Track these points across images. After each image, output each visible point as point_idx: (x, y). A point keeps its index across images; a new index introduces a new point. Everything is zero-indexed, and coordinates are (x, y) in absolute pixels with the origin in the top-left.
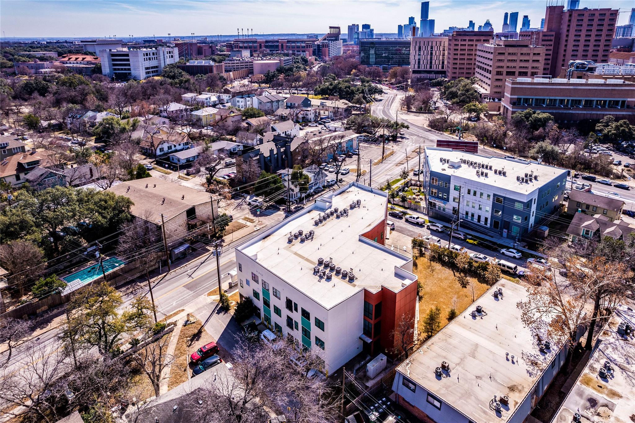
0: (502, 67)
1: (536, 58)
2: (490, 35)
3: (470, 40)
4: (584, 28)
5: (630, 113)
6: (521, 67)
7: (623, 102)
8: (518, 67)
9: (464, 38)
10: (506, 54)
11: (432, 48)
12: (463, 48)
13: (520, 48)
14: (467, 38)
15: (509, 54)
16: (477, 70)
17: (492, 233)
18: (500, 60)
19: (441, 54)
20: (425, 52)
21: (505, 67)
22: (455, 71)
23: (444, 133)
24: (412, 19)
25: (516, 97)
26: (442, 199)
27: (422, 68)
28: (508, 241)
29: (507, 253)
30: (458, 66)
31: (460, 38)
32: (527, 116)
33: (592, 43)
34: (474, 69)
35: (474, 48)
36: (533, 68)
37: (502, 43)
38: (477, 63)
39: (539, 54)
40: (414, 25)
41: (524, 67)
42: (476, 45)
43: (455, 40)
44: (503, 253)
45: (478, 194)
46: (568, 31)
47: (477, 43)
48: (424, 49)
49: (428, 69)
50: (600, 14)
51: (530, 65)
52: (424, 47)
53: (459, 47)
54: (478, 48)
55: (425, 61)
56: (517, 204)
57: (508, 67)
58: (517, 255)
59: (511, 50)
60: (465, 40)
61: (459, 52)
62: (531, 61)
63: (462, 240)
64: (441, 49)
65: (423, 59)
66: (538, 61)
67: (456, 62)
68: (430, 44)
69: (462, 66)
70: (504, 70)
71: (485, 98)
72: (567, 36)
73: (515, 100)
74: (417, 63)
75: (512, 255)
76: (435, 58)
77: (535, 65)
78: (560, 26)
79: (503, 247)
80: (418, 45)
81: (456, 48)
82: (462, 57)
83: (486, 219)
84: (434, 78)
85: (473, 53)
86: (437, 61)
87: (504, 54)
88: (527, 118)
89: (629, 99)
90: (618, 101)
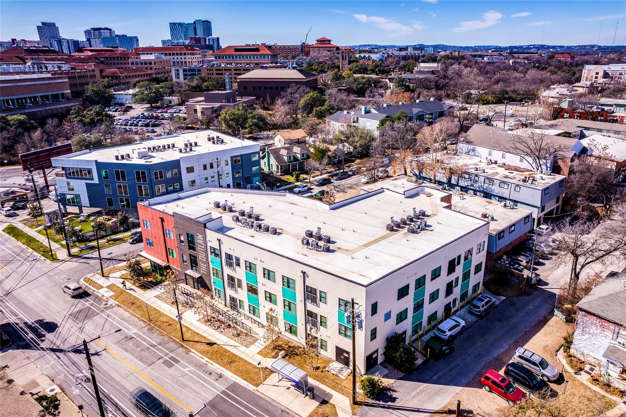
7: (63, 94)
45: (215, 165)
89: (66, 92)
90: (58, 94)
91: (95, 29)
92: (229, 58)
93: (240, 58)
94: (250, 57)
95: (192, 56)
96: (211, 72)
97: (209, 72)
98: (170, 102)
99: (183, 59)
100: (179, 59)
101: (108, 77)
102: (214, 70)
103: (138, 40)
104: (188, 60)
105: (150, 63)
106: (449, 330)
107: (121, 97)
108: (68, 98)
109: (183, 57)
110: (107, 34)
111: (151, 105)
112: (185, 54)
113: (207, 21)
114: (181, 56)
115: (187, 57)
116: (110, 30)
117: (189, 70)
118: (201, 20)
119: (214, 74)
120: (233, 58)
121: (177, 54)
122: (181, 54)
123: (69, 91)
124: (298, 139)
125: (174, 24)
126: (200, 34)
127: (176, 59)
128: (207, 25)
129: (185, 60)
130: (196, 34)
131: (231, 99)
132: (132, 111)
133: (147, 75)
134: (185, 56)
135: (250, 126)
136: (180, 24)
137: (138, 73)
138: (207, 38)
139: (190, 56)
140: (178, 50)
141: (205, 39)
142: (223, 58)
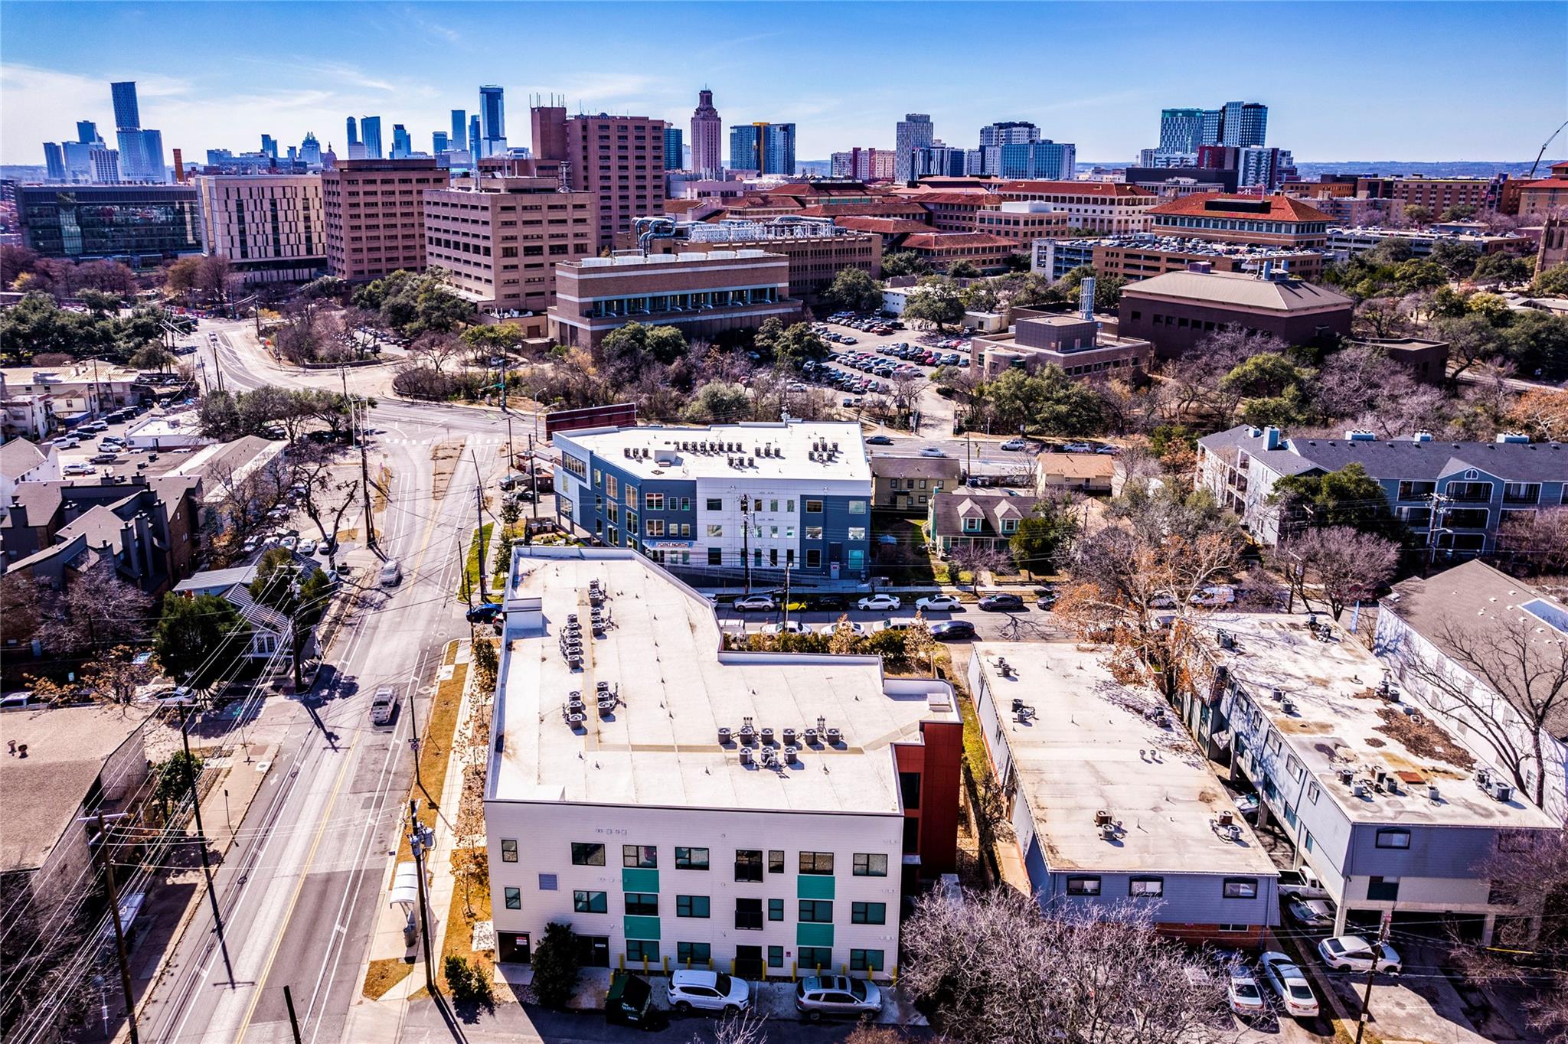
0: (513, 238)
1: (579, 215)
2: (431, 169)
3: (384, 182)
4: (614, 153)
5: (791, 310)
6: (552, 236)
7: (772, 290)
8: (546, 237)
9: (371, 176)
10: (519, 208)
11: (273, 204)
12: (371, 199)
13: (544, 196)
14: (378, 176)
15: (525, 208)
16: (429, 248)
17: (809, 578)
18: (506, 224)
19: (301, 218)
20: (257, 214)
21: (520, 239)
22: (358, 256)
23: (454, 404)
24: (87, 130)
25: (590, 299)
26: (679, 537)
27: (254, 256)
28: (845, 583)
29: (872, 605)
30: (364, 245)
31: (360, 177)
32: (639, 336)
33: (632, 183)
34: (423, 247)
35: (415, 198)
36: (576, 235)
37: (501, 187)
38: (428, 234)
39: (583, 206)
40: (96, 143)
41: (558, 236)
42: (420, 192)
43: (351, 182)
44: (867, 608)
45: (766, 506)
46: (585, 158)
47: (420, 187)
48: (252, 208)
49: (271, 256)
50: (637, 128)
51: (569, 229)
52: (251, 202)
53: (361, 199)
54: (426, 198)
55: (259, 238)
56: (853, 505)
57: (526, 237)
58: (895, 602)
59: (528, 200)
60: (374, 182)
61: (362, 211)
62: (570, 222)
63: (771, 610)
64: (300, 205)
65: (254, 232)
66: (583, 221)
67: (357, 234)
68: (268, 194)
69: (375, 244)
70: (520, 245)
71: (487, 311)
72: (586, 168)
73: (590, 308)
74: (237, 243)
75: (886, 605)
76: (287, 230)
77: (580, 229)
78: (565, 148)
79: (862, 595)
80: (234, 196)
81: (354, 200)
82: (372, 222)
83: (790, 553)
84: (306, 277)
85: (415, 210)
86: (292, 236)
87: (513, 208)
88: (641, 342)
89: (780, 285)
90: (765, 290)
91: (1001, 126)
92: (1190, 224)
93: (1215, 226)
94: (1242, 224)
95: (1131, 208)
96: (1114, 259)
97: (1109, 259)
98: (981, 324)
99: (1106, 213)
100: (1098, 212)
101: (911, 249)
102: (1122, 256)
103: (1074, 153)
104: (1116, 217)
105: (1017, 223)
106: (683, 989)
107: (896, 299)
108: (781, 298)
109: (1107, 208)
110: (1021, 137)
111: (940, 325)
112: (1112, 202)
113: (1256, 106)
114: (1103, 207)
115: (1116, 208)
116: (1031, 126)
117: (1068, 250)
118: (1239, 104)
119: (1121, 266)
120: (1199, 224)
121: (1095, 201)
122: (1104, 201)
123: (787, 285)
124: (1088, 480)
125: (1174, 113)
126: (1231, 139)
127: (1090, 212)
128: (1255, 116)
129: (1111, 217)
130: (1220, 138)
131: (1078, 341)
132: (898, 333)
133: (998, 248)
134: (1111, 208)
135: (1045, 420)
136: (1189, 114)
137: (975, 245)
138: (1243, 150)
139: (1124, 208)
140: (1098, 193)
141: (1237, 151)
142: (1175, 223)
